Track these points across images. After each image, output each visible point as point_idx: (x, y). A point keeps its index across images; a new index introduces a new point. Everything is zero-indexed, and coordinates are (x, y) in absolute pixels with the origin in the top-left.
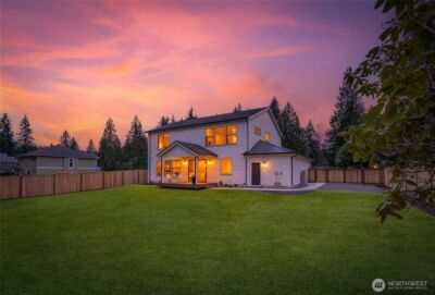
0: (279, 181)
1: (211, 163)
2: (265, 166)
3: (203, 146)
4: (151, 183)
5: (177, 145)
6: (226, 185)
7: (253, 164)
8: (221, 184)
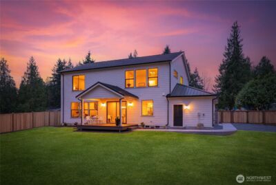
0: (202, 122)
1: (131, 104)
2: (188, 108)
3: (123, 88)
4: (66, 125)
5: (99, 86)
6: (148, 127)
7: (175, 106)
8: (143, 125)
